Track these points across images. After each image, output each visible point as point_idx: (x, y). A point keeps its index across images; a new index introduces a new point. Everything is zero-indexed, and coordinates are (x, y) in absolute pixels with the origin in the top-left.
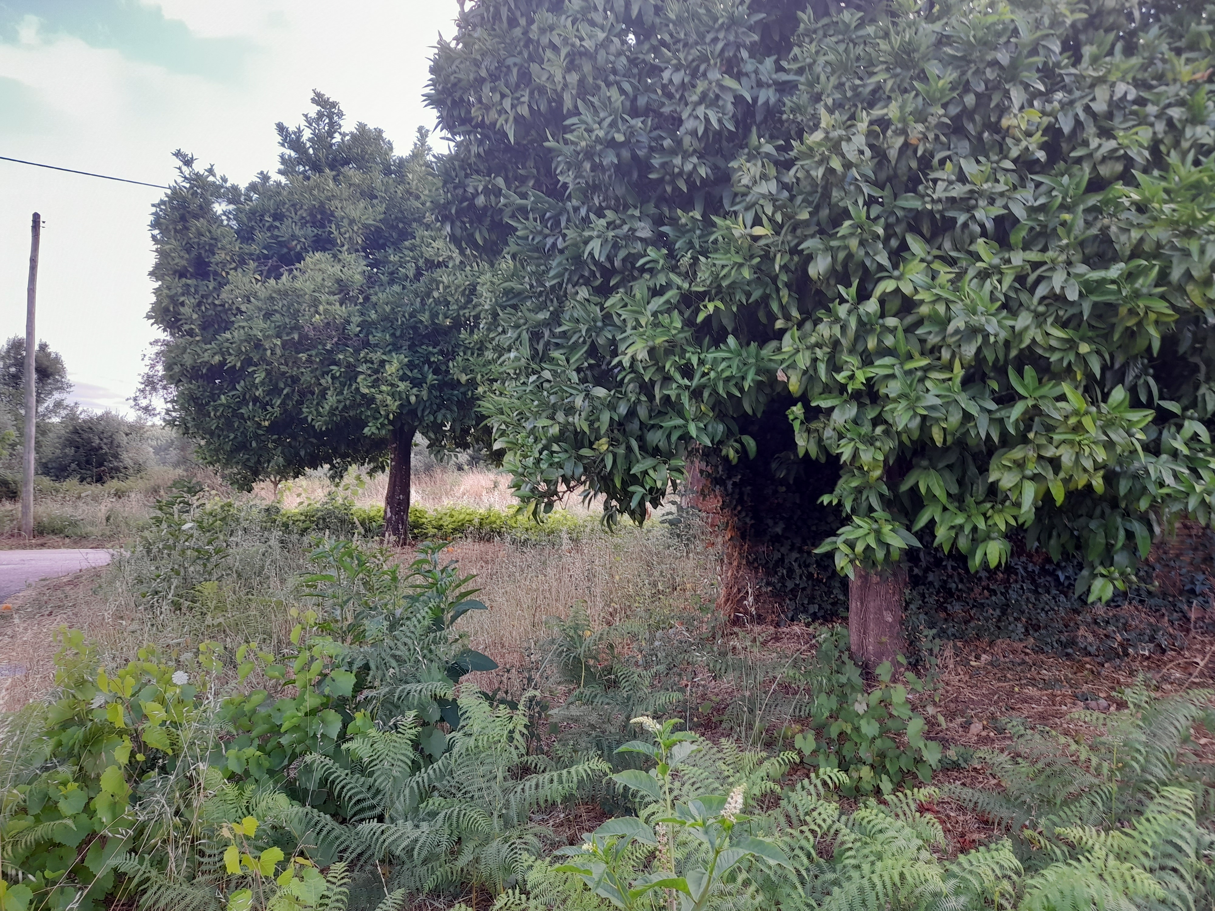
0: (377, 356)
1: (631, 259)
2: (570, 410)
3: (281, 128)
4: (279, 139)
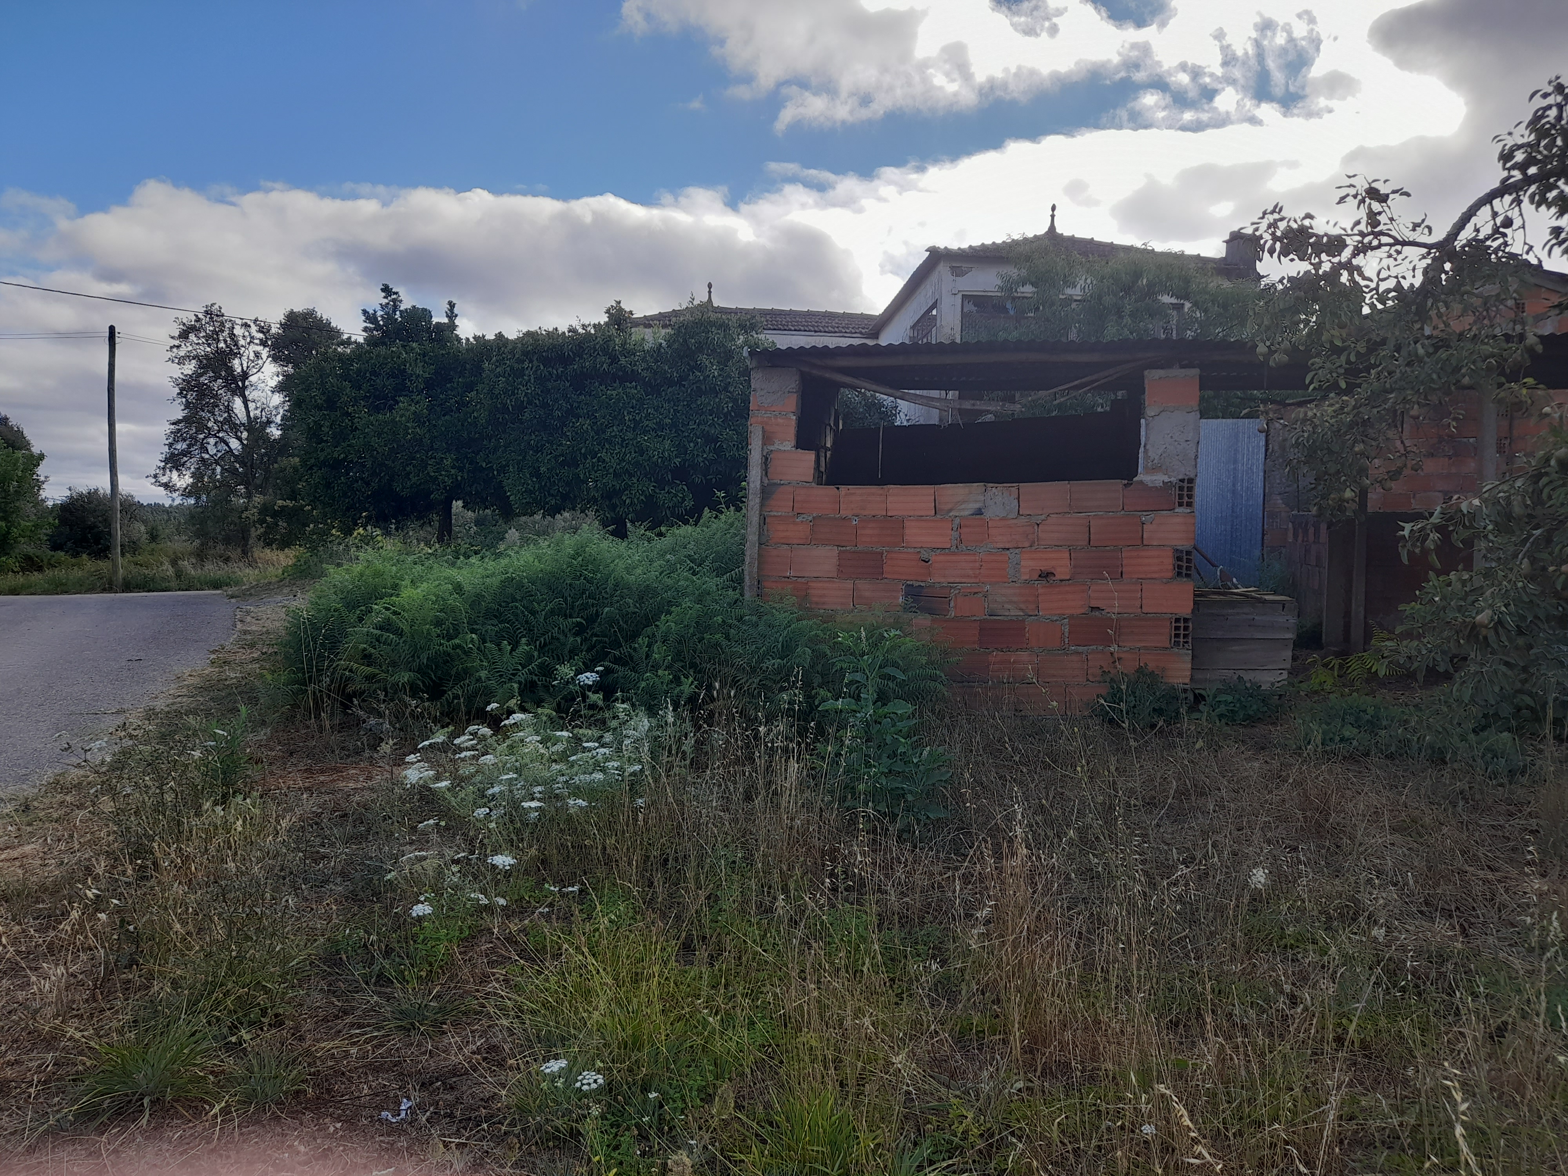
3: (365, 312)
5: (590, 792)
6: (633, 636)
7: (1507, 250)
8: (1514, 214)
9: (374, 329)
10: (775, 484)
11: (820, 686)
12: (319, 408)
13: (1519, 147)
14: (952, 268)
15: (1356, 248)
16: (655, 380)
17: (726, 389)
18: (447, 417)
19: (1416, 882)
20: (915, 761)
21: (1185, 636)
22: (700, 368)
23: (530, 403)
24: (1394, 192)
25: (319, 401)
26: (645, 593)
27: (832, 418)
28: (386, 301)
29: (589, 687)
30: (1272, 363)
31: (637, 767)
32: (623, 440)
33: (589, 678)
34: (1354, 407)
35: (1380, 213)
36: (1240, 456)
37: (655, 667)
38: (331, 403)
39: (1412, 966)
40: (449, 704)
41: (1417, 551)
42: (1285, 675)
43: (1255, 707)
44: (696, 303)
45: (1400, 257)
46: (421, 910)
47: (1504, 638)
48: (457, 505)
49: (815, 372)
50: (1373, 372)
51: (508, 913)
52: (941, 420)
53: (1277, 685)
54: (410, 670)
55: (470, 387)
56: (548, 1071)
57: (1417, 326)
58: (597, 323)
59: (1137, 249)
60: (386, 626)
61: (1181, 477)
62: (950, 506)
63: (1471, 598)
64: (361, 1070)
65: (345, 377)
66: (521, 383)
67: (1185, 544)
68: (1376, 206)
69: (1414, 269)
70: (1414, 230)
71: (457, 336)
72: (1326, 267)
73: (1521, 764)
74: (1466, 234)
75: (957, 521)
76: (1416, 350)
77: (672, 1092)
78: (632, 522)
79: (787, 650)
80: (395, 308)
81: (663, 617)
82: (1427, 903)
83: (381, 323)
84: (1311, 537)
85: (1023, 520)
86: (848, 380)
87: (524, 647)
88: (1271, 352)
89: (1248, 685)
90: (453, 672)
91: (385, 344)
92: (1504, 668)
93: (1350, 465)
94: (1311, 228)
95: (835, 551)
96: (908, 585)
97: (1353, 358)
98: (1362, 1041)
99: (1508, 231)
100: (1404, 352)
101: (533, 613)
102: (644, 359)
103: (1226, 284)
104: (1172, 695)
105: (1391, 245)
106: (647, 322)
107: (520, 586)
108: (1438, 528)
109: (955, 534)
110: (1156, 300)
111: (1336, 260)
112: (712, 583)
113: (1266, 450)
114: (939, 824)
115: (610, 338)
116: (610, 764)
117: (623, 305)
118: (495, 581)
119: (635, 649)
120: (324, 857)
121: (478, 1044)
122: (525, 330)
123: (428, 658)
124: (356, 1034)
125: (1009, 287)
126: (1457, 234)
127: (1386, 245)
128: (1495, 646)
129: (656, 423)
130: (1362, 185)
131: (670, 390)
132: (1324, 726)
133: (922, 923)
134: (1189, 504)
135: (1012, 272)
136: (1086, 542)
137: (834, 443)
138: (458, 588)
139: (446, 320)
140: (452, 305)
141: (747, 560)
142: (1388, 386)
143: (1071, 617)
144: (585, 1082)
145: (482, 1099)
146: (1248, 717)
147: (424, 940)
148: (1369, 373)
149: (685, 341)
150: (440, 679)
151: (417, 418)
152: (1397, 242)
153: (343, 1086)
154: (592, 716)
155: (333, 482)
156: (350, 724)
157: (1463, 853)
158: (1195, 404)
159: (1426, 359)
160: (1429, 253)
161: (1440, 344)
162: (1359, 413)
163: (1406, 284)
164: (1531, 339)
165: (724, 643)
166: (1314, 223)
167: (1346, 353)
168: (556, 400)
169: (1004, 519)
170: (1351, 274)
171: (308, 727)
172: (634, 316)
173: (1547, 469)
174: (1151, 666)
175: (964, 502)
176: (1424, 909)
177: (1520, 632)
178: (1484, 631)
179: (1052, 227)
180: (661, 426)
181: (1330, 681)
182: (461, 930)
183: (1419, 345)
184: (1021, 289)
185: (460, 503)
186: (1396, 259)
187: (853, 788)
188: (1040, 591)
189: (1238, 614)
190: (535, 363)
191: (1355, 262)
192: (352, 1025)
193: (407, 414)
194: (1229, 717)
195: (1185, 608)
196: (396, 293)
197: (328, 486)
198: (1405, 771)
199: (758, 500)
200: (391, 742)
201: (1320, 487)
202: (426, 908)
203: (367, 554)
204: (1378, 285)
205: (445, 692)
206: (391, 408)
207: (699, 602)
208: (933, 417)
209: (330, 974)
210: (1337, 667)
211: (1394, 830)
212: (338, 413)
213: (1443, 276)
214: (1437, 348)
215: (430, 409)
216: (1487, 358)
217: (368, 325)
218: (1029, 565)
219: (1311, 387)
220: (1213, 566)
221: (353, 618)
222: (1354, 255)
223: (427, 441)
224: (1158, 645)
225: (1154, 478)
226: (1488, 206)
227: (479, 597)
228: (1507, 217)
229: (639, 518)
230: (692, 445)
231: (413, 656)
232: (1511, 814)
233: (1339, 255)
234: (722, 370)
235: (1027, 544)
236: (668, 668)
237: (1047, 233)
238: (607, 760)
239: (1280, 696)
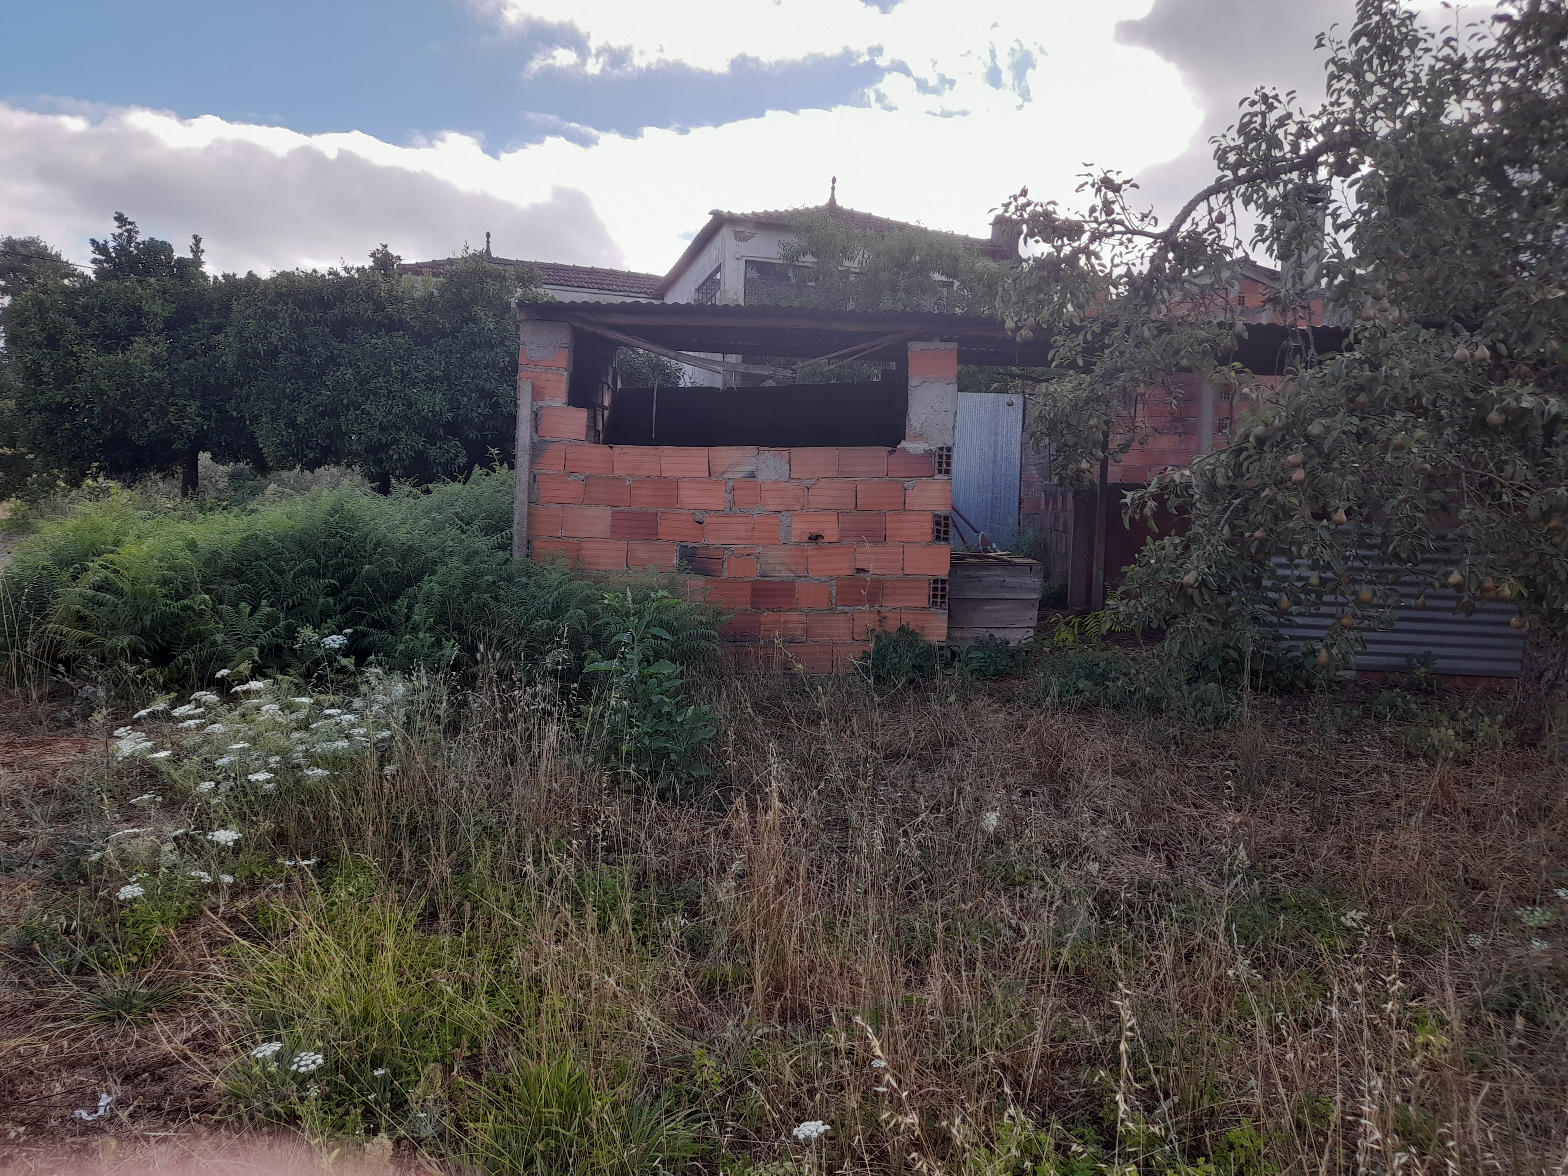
0: (182, 402)
1: (299, 394)
2: (283, 436)
3: (93, 242)
4: (92, 249)
5: (334, 761)
6: (394, 597)
7: (1221, 243)
8: (1227, 210)
9: (105, 261)
10: (545, 441)
11: (590, 648)
12: (39, 346)
13: (1232, 149)
14: (736, 232)
15: (1093, 233)
16: (426, 330)
17: (502, 343)
18: (191, 361)
19: (1132, 820)
20: (679, 720)
21: (943, 597)
22: (475, 320)
23: (285, 348)
24: (1126, 182)
25: (38, 338)
26: (408, 553)
27: (610, 376)
28: (120, 231)
29: (337, 651)
30: (1018, 339)
31: (386, 734)
32: (390, 392)
33: (335, 641)
34: (1090, 384)
35: (1114, 202)
36: (1000, 429)
37: (415, 629)
38: (53, 340)
39: (1125, 897)
40: (179, 670)
41: (1137, 517)
42: (1032, 632)
43: (1004, 662)
44: (470, 251)
45: (1131, 245)
46: (128, 892)
47: (1206, 597)
48: (204, 458)
49: (588, 328)
50: (1106, 351)
51: (235, 892)
52: (724, 384)
53: (1024, 642)
54: (132, 634)
55: (218, 329)
56: (260, 1055)
57: (1145, 310)
58: (360, 266)
59: (911, 226)
60: (102, 587)
61: (940, 446)
62: (723, 469)
63: (1181, 561)
64: (53, 1067)
65: (70, 313)
66: (274, 327)
67: (943, 510)
68: (1110, 195)
69: (1142, 257)
70: (1142, 220)
71: (203, 274)
72: (1067, 250)
73: (1225, 711)
74: (1186, 227)
75: (731, 484)
76: (1142, 331)
77: (405, 1065)
78: (398, 478)
79: (557, 611)
80: (130, 239)
81: (426, 577)
82: (1140, 839)
83: (113, 255)
84: (1060, 506)
85: (793, 484)
86: (622, 337)
87: (265, 608)
88: (1018, 328)
89: (998, 642)
90: (184, 635)
91: (117, 277)
92: (1206, 624)
93: (1086, 439)
94: (1055, 213)
95: (609, 511)
96: (682, 547)
97: (1089, 337)
98: (1077, 968)
99: (1221, 226)
100: (1133, 333)
101: (281, 572)
102: (412, 308)
103: (992, 265)
104: (929, 652)
105: (1123, 233)
106: (417, 269)
107: (266, 542)
108: (1154, 497)
109: (730, 497)
110: (928, 277)
111: (1076, 244)
112: (482, 543)
113: (1024, 423)
114: (700, 782)
115: (375, 284)
116: (356, 731)
117: (390, 250)
118: (234, 539)
119: (394, 612)
120: (23, 838)
121: (194, 1030)
122: (278, 271)
123: (152, 620)
124: (49, 1030)
125: (791, 256)
126: (1179, 226)
127: (1119, 233)
128: (1200, 605)
129: (425, 376)
130: (1098, 175)
131: (442, 341)
132: (1062, 679)
133: (679, 880)
134: (948, 472)
135: (794, 241)
136: (853, 507)
137: (613, 401)
138: (192, 546)
139: (190, 256)
140: (197, 240)
141: (516, 519)
142: (1119, 364)
143: (838, 578)
144: (302, 1063)
145: (195, 1088)
146: (998, 672)
147: (134, 924)
148: (1103, 352)
149: (458, 290)
150: (168, 642)
151: (155, 360)
152: (1128, 231)
153: (31, 1086)
154: (342, 681)
155: (55, 428)
156: (61, 694)
157: (1173, 792)
158: (953, 376)
159: (1151, 341)
160: (1155, 243)
161: (1163, 328)
162: (1093, 389)
163: (1135, 271)
164: (1239, 326)
165: (493, 604)
166: (1057, 208)
167: (1083, 332)
168: (314, 347)
169: (776, 482)
170: (1088, 259)
171: (11, 697)
172: (403, 262)
173: (1246, 445)
174: (912, 626)
175: (737, 464)
176: (1138, 844)
177: (1221, 592)
178: (1190, 591)
179: (833, 200)
180: (431, 379)
181: (1071, 639)
182: (179, 911)
183: (1145, 328)
184: (802, 258)
185: (208, 455)
186: (1127, 247)
187: (617, 749)
188: (809, 553)
189: (991, 576)
190: (291, 305)
191: (1092, 247)
192: (45, 1020)
193: (143, 356)
194: (981, 673)
195: (943, 570)
196: (131, 223)
197: (50, 431)
198: (1128, 719)
199: (527, 457)
200: (104, 712)
201: (1060, 459)
202: (136, 890)
203: (86, 507)
204: (1111, 270)
205: (174, 657)
206: (124, 349)
207: (466, 562)
208: (717, 382)
209: (22, 966)
210: (1077, 625)
211: (1116, 773)
212: (61, 353)
213: (1167, 265)
214: (1161, 332)
215: (172, 351)
216: (1203, 342)
217: (98, 257)
218: (800, 527)
219: (1054, 364)
220: (976, 531)
221: (66, 576)
222: (1092, 240)
223: (167, 386)
224: (918, 605)
225: (916, 445)
226: (1206, 202)
227: (216, 554)
228: (1220, 213)
229: (407, 474)
230: (465, 399)
231: (135, 618)
232: (1215, 757)
233: (1079, 239)
234: (497, 323)
235: (797, 507)
236: (430, 629)
237: (827, 205)
238: (353, 726)
239: (1027, 652)
